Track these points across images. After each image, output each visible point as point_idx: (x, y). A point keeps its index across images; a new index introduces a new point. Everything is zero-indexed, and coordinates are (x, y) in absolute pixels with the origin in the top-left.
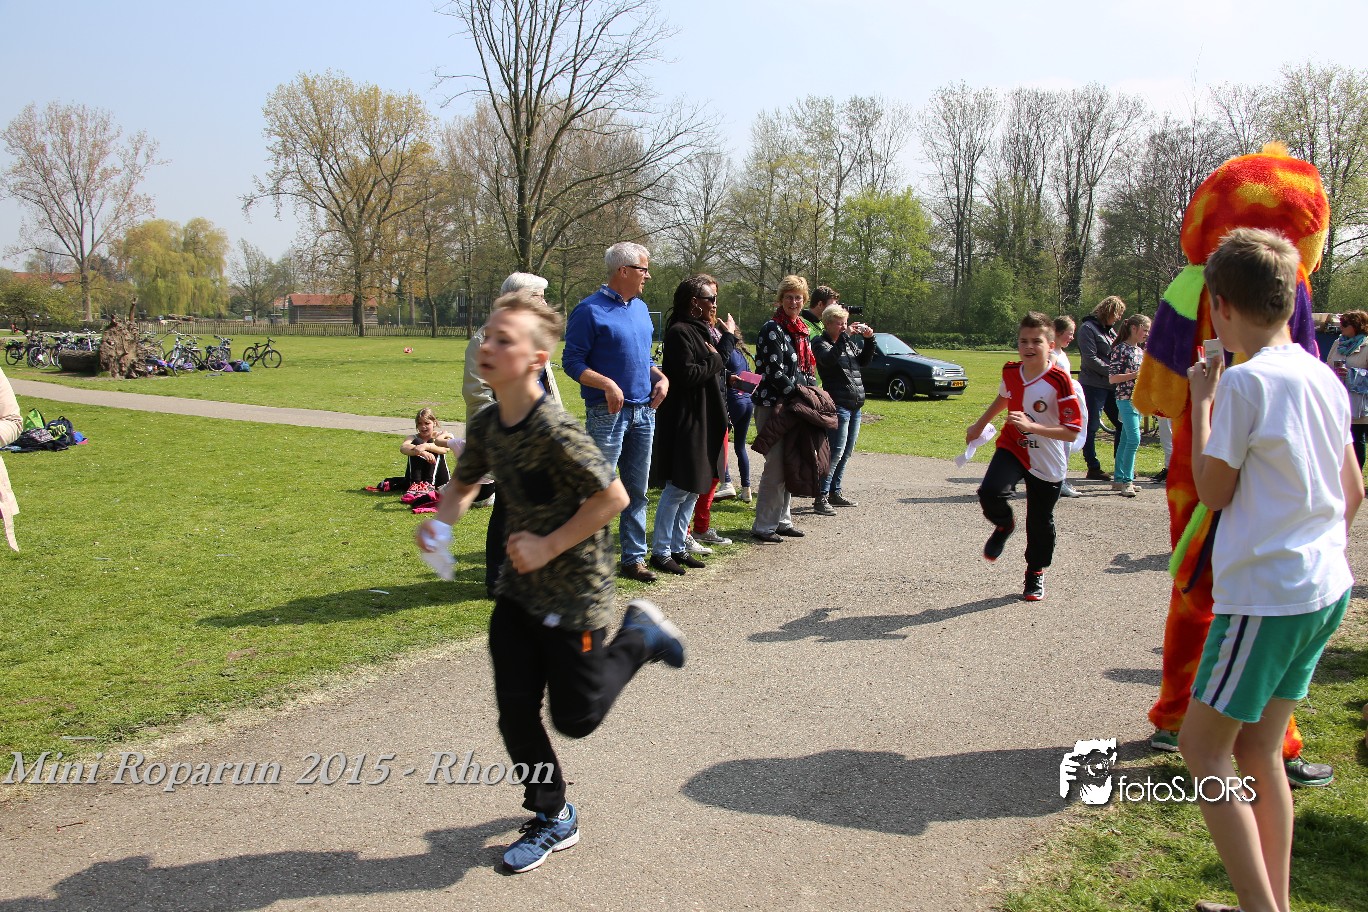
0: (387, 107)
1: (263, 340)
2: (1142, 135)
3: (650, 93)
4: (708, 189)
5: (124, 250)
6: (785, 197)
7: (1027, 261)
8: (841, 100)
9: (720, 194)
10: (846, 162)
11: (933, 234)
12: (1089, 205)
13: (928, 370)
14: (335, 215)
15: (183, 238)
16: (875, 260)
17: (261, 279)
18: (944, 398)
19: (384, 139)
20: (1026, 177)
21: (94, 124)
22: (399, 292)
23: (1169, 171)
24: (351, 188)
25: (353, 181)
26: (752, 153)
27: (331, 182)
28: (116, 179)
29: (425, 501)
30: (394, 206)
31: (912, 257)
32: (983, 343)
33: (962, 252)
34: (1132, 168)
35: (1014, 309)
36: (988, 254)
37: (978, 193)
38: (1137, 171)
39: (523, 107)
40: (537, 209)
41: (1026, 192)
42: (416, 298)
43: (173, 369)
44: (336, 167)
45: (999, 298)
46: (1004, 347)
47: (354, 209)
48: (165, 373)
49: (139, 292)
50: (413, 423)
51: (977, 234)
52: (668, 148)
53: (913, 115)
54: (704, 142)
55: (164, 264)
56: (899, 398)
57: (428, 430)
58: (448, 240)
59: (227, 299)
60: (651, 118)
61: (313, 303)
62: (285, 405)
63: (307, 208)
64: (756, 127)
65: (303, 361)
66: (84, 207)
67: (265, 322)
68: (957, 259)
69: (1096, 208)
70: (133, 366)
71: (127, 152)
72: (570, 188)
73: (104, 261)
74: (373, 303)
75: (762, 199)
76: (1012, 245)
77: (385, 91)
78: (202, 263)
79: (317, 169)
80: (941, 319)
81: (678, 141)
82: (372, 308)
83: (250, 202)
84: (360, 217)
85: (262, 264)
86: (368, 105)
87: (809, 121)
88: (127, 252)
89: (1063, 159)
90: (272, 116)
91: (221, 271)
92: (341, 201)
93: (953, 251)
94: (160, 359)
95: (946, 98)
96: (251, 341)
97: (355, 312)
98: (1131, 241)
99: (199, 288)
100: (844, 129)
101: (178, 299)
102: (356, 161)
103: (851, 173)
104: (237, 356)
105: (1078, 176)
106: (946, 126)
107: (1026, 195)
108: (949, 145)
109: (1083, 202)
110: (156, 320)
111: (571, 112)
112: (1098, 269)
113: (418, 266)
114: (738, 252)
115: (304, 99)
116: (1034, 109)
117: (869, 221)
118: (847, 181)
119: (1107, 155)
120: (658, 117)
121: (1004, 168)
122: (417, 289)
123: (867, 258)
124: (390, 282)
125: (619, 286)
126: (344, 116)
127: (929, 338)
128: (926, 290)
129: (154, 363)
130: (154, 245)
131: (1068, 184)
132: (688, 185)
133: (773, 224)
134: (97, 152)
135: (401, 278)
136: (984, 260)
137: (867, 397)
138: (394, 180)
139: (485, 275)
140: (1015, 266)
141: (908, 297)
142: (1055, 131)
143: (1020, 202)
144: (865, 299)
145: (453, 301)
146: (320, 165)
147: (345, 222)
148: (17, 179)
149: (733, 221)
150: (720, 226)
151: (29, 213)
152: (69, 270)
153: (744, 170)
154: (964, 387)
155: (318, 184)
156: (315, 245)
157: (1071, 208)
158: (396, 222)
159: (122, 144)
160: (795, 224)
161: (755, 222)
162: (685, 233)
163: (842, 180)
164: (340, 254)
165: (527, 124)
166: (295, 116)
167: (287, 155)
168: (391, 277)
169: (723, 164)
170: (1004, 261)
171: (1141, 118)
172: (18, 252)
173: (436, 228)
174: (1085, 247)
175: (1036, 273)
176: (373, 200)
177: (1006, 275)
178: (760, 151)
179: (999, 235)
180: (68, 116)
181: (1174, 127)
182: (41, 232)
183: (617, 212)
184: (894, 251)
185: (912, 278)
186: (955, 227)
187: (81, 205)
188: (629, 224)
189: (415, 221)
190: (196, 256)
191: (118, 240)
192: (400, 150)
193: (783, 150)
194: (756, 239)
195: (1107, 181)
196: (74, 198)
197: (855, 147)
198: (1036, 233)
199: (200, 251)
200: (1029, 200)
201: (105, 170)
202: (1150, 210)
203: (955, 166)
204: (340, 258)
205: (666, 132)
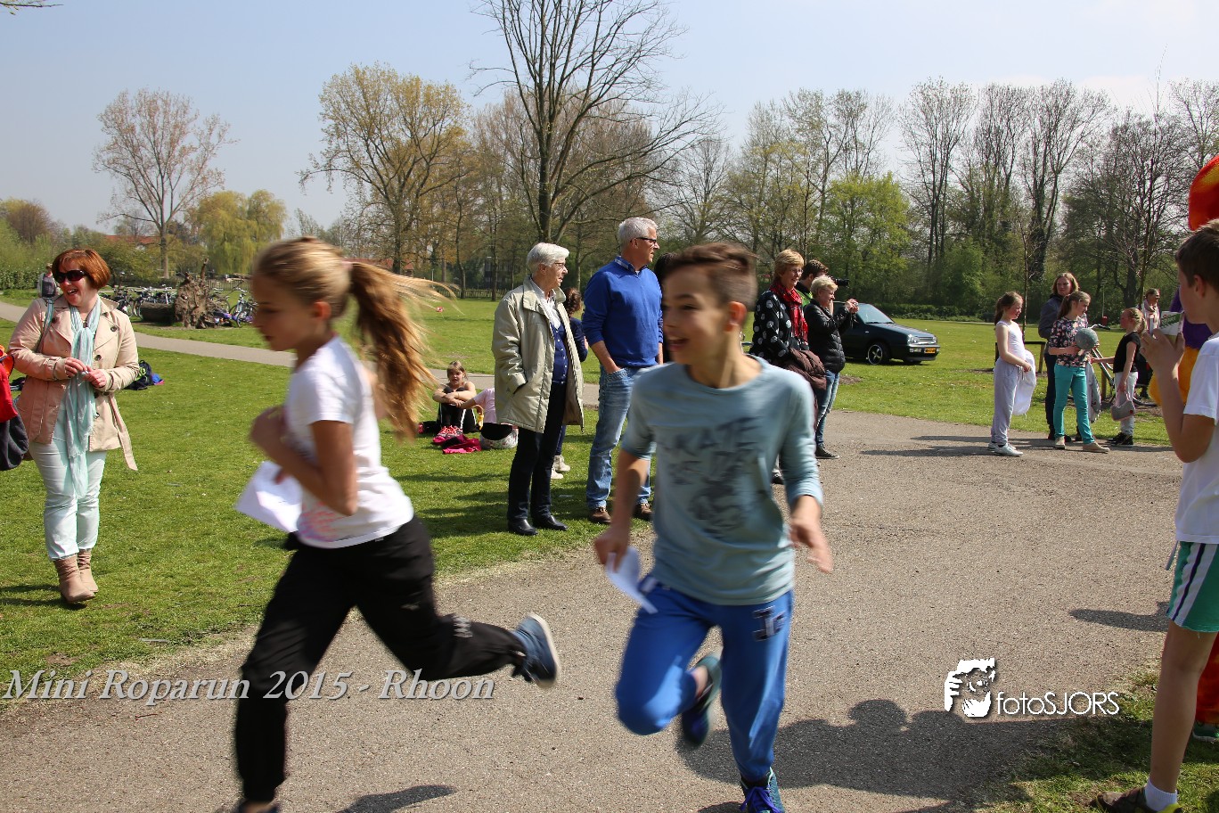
0: (427, 95)
2: (1104, 128)
3: (660, 85)
4: (708, 171)
5: (197, 217)
6: (777, 180)
7: (995, 241)
8: (830, 93)
9: (719, 177)
10: (833, 149)
11: (910, 215)
12: (1054, 190)
13: (904, 337)
14: (379, 189)
15: (247, 208)
16: (857, 237)
18: (918, 363)
19: (424, 124)
20: (997, 164)
21: (176, 108)
22: (433, 258)
23: (1129, 161)
24: (393, 166)
25: (396, 160)
26: (748, 140)
27: (376, 161)
28: (193, 156)
29: (452, 443)
30: (431, 183)
31: (891, 236)
32: (955, 315)
33: (936, 233)
34: (1095, 158)
35: (983, 284)
36: (961, 235)
37: (954, 181)
38: (1099, 160)
39: (547, 96)
40: (557, 187)
41: (996, 178)
42: (448, 264)
43: (236, 321)
44: (381, 147)
45: (969, 274)
46: (972, 318)
47: (396, 184)
48: (229, 325)
49: (209, 254)
50: (445, 373)
51: (951, 216)
52: (674, 134)
53: (895, 108)
54: (706, 130)
55: (231, 229)
56: (877, 362)
57: (458, 379)
58: (477, 212)
60: (659, 108)
63: (355, 183)
64: (753, 118)
66: (165, 179)
68: (931, 238)
69: (1061, 194)
70: (202, 318)
71: (202, 132)
72: (586, 168)
73: (180, 226)
74: (410, 267)
75: (756, 181)
76: (982, 225)
77: (425, 80)
78: (264, 230)
79: (365, 149)
80: (916, 292)
81: (683, 129)
83: (306, 177)
84: (401, 191)
86: (410, 93)
87: (800, 113)
88: (200, 219)
89: (1031, 149)
90: (327, 102)
92: (384, 177)
93: (928, 231)
94: (225, 312)
95: (925, 92)
98: (1092, 224)
100: (832, 120)
101: (242, 260)
102: (398, 142)
103: (837, 160)
105: (1045, 164)
106: (924, 117)
107: (996, 181)
108: (927, 135)
109: (1048, 188)
110: (223, 278)
111: (587, 102)
112: (1061, 249)
113: (450, 235)
114: (733, 228)
115: (355, 87)
116: (1007, 103)
117: (853, 203)
118: (833, 166)
119: (1072, 146)
120: (666, 107)
121: (976, 156)
122: (449, 256)
123: (850, 236)
124: (426, 249)
125: (630, 255)
126: (389, 103)
127: (904, 309)
128: (902, 265)
129: (220, 315)
130: (223, 213)
131: (1034, 173)
132: (691, 167)
133: (766, 203)
134: (177, 132)
135: (435, 246)
136: (956, 239)
137: (848, 361)
138: (431, 159)
139: (509, 245)
140: (984, 245)
141: (886, 271)
142: (1024, 123)
143: (991, 187)
144: (847, 273)
145: (480, 267)
146: (368, 146)
147: (386, 194)
148: (111, 155)
149: (730, 201)
150: (718, 205)
151: (119, 184)
152: (151, 234)
153: (741, 155)
154: (936, 354)
155: (365, 162)
156: (361, 215)
157: (1037, 193)
158: (432, 196)
159: (200, 125)
160: (786, 204)
161: (750, 202)
162: (687, 210)
163: (829, 165)
164: (382, 224)
165: (550, 111)
166: (347, 103)
167: (339, 136)
168: (427, 245)
169: (722, 149)
170: (974, 240)
171: (1105, 112)
172: (108, 217)
173: (467, 202)
174: (1049, 229)
175: (1004, 252)
176: (412, 177)
177: (976, 253)
178: (756, 138)
179: (970, 217)
180: (154, 101)
181: (1136, 120)
182: (128, 200)
183: (626, 191)
184: (874, 230)
185: (890, 254)
186: (930, 209)
187: (162, 177)
188: (638, 201)
189: (448, 196)
190: (258, 223)
191: (192, 209)
192: (437, 133)
193: (776, 137)
194: (751, 217)
195: (1072, 170)
196: (158, 172)
197: (841, 136)
198: (1005, 216)
199: (262, 219)
200: (999, 186)
201: (183, 148)
202: (1111, 196)
203: (932, 154)
204: (383, 227)
205: (673, 121)
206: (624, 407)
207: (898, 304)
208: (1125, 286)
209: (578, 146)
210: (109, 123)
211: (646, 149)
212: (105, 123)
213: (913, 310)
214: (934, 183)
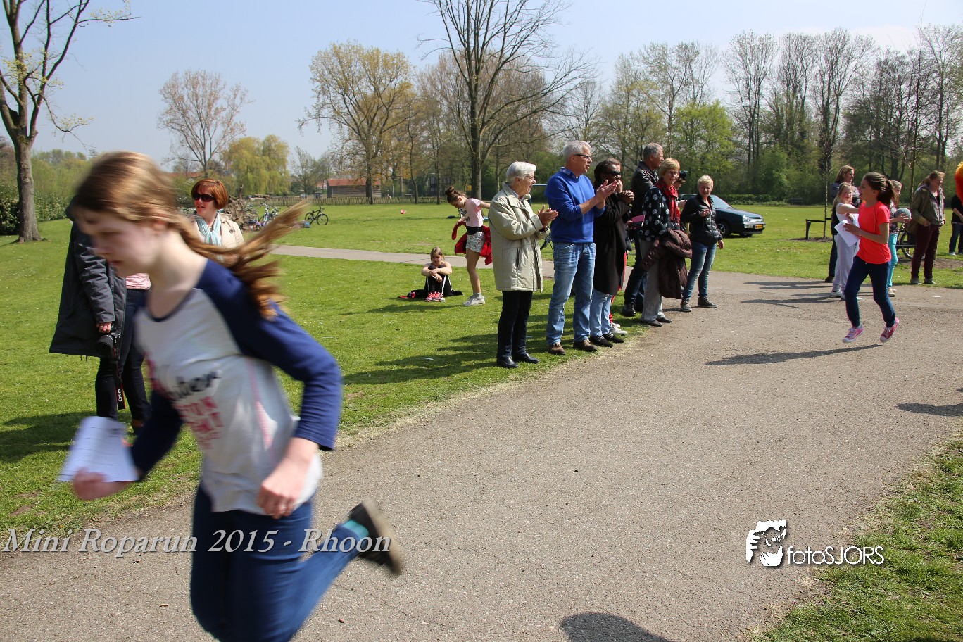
0: (385, 61)
1: (317, 208)
2: (871, 62)
3: (554, 45)
4: (587, 104)
5: (228, 156)
6: (638, 109)
8: (672, 44)
9: (596, 108)
10: (676, 85)
11: (734, 130)
12: (836, 109)
13: (739, 218)
14: (354, 129)
15: (262, 148)
16: (696, 147)
17: (309, 171)
18: (750, 236)
19: (383, 81)
21: (211, 81)
22: (393, 176)
23: (890, 85)
24: (363, 112)
25: (365, 108)
26: (615, 81)
27: (351, 110)
28: (223, 114)
30: (389, 123)
31: (720, 146)
32: (769, 201)
33: (753, 142)
34: (865, 84)
35: (788, 178)
36: (770, 143)
37: (765, 104)
38: (868, 85)
39: (473, 57)
40: (483, 121)
41: (795, 101)
42: (404, 180)
44: (354, 100)
45: (778, 171)
46: (781, 202)
47: (365, 124)
49: (237, 181)
51: (763, 129)
52: (565, 79)
53: (719, 53)
54: (588, 75)
55: (251, 163)
58: (424, 142)
59: (289, 182)
60: (554, 61)
61: (341, 184)
62: (337, 248)
63: (337, 126)
64: (618, 65)
65: (340, 221)
67: (312, 197)
68: (750, 146)
69: (841, 110)
72: (503, 107)
73: (217, 164)
74: (378, 183)
75: (622, 110)
76: (786, 135)
77: (383, 51)
78: (274, 162)
79: (342, 101)
80: (740, 185)
81: (571, 75)
82: (378, 187)
83: (302, 123)
84: (369, 130)
85: (309, 161)
86: (372, 61)
87: (651, 60)
88: (230, 158)
89: (819, 79)
90: (315, 70)
91: (285, 168)
92: (357, 121)
93: (747, 141)
94: (256, 221)
95: (741, 41)
97: (368, 189)
98: (864, 131)
99: (272, 178)
100: (674, 64)
101: (260, 185)
102: (365, 96)
103: (680, 93)
105: (829, 90)
106: (741, 59)
107: (795, 103)
108: (743, 72)
109: (832, 107)
110: (248, 198)
111: (503, 60)
112: (843, 150)
113: (405, 159)
114: (607, 145)
115: (334, 58)
116: (800, 47)
117: (692, 123)
118: (677, 98)
119: (848, 76)
120: (559, 60)
121: (780, 86)
122: (405, 174)
123: (691, 147)
124: (388, 170)
125: (572, 167)
126: (358, 68)
127: (732, 198)
128: (729, 166)
130: (245, 152)
131: (822, 96)
132: (575, 103)
133: (630, 126)
135: (394, 167)
136: (767, 146)
138: (389, 106)
139: (447, 164)
140: (788, 150)
141: (718, 171)
142: (813, 60)
143: (791, 108)
145: (426, 181)
146: (345, 99)
147: (360, 133)
148: (169, 117)
149: (604, 125)
150: (595, 128)
151: (174, 137)
152: (197, 170)
153: (610, 92)
154: (763, 229)
155: (343, 111)
156: (342, 148)
157: (825, 111)
158: (390, 132)
159: (227, 92)
160: (644, 126)
161: (618, 125)
162: (573, 134)
163: (674, 96)
164: (357, 154)
165: (476, 68)
166: (329, 70)
167: (324, 94)
168: (388, 167)
169: (597, 88)
170: (781, 146)
171: (871, 50)
172: (168, 160)
173: (416, 135)
174: (834, 136)
175: (802, 154)
176: (377, 120)
177: (782, 156)
178: (621, 80)
179: (777, 130)
180: (196, 78)
181: (894, 56)
182: (181, 147)
183: (529, 122)
184: (709, 142)
185: (720, 159)
186: (748, 125)
187: (204, 130)
188: (538, 128)
189: (402, 131)
190: (270, 158)
191: (225, 151)
192: (393, 88)
193: (635, 78)
194: (619, 136)
195: (848, 92)
196: (200, 127)
197: (682, 75)
198: (801, 128)
199: (272, 155)
200: (797, 106)
201: (217, 109)
202: (878, 111)
203: (748, 85)
204: (358, 156)
205: (563, 70)
206: (572, 273)
207: (728, 194)
208: (890, 175)
209: (494, 94)
210: (166, 95)
211: (545, 91)
212: (164, 95)
213: (739, 198)
214: (750, 106)
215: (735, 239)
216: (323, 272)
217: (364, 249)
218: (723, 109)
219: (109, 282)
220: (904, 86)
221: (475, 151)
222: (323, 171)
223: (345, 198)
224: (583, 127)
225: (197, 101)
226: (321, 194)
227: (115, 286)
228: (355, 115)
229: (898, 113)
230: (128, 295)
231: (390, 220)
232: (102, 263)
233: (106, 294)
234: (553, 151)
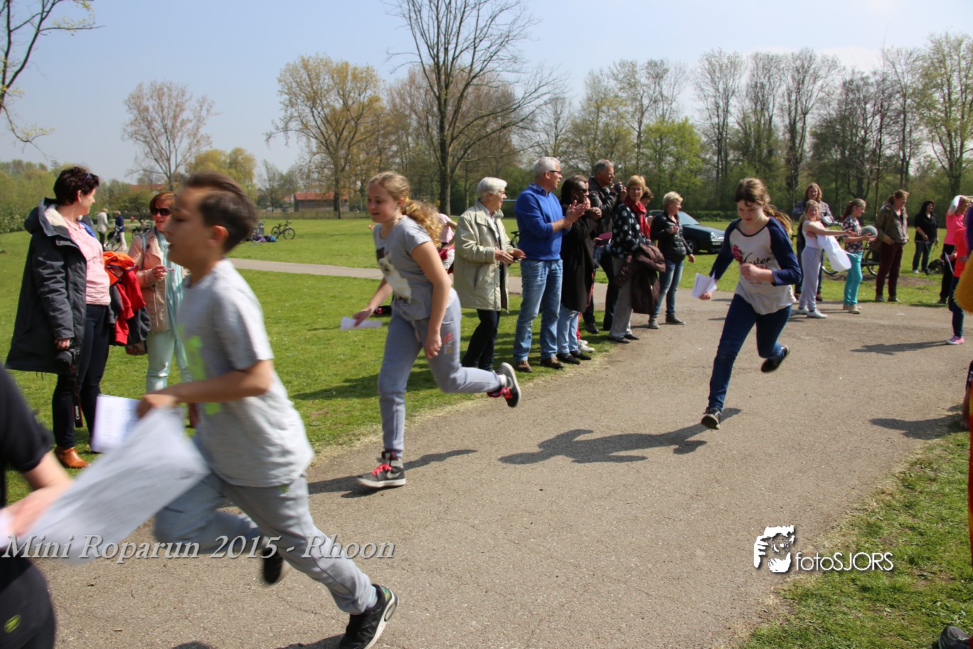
0: (353, 74)
2: (837, 81)
3: (524, 60)
4: (557, 120)
5: (194, 168)
6: (607, 125)
8: (642, 61)
9: (565, 124)
10: (646, 102)
11: (703, 147)
12: (803, 127)
13: (708, 235)
14: (322, 142)
15: (228, 161)
16: (665, 164)
17: (276, 185)
19: (352, 95)
21: (177, 93)
22: (362, 190)
23: (855, 104)
24: (332, 126)
25: (333, 121)
26: (585, 97)
27: (319, 123)
28: (189, 126)
30: (356, 139)
31: (689, 162)
33: (721, 159)
34: (831, 103)
36: (738, 160)
37: (733, 122)
38: (834, 105)
39: (443, 71)
40: (452, 136)
41: (762, 119)
44: (322, 113)
47: (333, 138)
51: (731, 147)
52: (535, 95)
53: (688, 71)
54: (557, 91)
58: (392, 156)
59: (256, 196)
60: (523, 76)
61: (309, 198)
62: (304, 263)
63: (305, 139)
64: (588, 82)
65: (307, 235)
66: (171, 143)
67: (279, 210)
68: (718, 163)
69: (808, 129)
71: (196, 108)
72: (472, 122)
74: (346, 197)
75: (592, 126)
76: (754, 152)
77: (352, 64)
78: (241, 176)
79: (311, 114)
80: (708, 202)
81: (541, 91)
82: (346, 201)
83: (269, 136)
84: (338, 143)
85: (277, 175)
86: (341, 74)
87: (621, 76)
89: (786, 98)
90: (283, 83)
91: (251, 180)
92: (325, 134)
93: (715, 158)
95: (709, 59)
96: (276, 223)
97: (335, 203)
98: (830, 149)
100: (643, 80)
102: (334, 109)
103: (649, 109)
104: (268, 232)
105: (796, 109)
106: (709, 77)
107: (763, 122)
108: (712, 89)
109: (799, 125)
111: (472, 75)
112: (810, 168)
114: (577, 161)
115: (302, 71)
116: (767, 65)
117: (661, 139)
118: (646, 114)
120: (528, 76)
121: (748, 104)
123: (660, 163)
124: (356, 184)
126: (326, 81)
128: (698, 183)
130: (211, 164)
131: (789, 114)
132: (543, 119)
133: (600, 142)
136: (735, 164)
138: (358, 120)
140: (755, 167)
141: (687, 188)
142: (781, 79)
143: (759, 126)
144: (659, 190)
146: (313, 112)
147: (328, 147)
148: (133, 128)
149: (573, 141)
150: (564, 144)
151: (139, 148)
152: (162, 182)
153: (580, 108)
155: (312, 124)
156: (310, 162)
157: (792, 129)
158: (359, 146)
159: (194, 103)
160: (614, 142)
161: (588, 141)
162: (543, 149)
163: (643, 113)
164: (325, 168)
165: (445, 82)
166: (297, 82)
167: (292, 106)
168: (356, 181)
169: (567, 104)
170: (749, 163)
171: (837, 70)
172: (132, 172)
173: (385, 149)
174: (801, 155)
175: (770, 172)
176: (345, 133)
178: (591, 96)
179: (745, 147)
180: (162, 88)
181: (859, 76)
182: (146, 159)
183: (499, 137)
184: (678, 159)
185: (689, 176)
186: (717, 142)
187: (169, 142)
188: (507, 144)
189: (371, 145)
190: (237, 171)
191: (191, 163)
192: (362, 101)
193: (605, 95)
194: (589, 152)
195: (815, 111)
196: (165, 138)
197: (651, 92)
198: (769, 146)
199: (239, 168)
200: (764, 124)
201: (183, 120)
202: (843, 130)
203: (716, 103)
204: (326, 170)
205: (533, 85)
206: (541, 290)
207: (696, 211)
208: (855, 193)
209: (464, 108)
210: (131, 106)
211: (515, 107)
212: (129, 106)
213: (707, 215)
214: (718, 124)
215: (703, 256)
216: (288, 287)
217: (330, 264)
218: (692, 126)
219: (68, 297)
220: (868, 106)
221: (444, 165)
222: (291, 185)
223: (313, 212)
224: (552, 142)
225: (162, 112)
226: (288, 208)
227: (75, 301)
228: (323, 128)
229: (863, 133)
230: (88, 311)
231: (357, 235)
232: (61, 277)
233: (65, 309)
234: (522, 167)
